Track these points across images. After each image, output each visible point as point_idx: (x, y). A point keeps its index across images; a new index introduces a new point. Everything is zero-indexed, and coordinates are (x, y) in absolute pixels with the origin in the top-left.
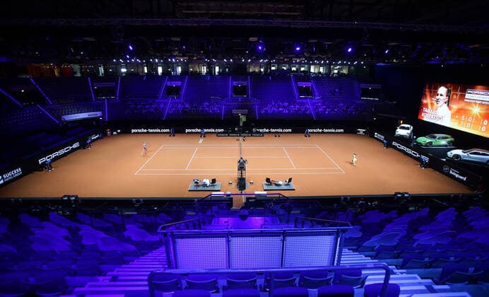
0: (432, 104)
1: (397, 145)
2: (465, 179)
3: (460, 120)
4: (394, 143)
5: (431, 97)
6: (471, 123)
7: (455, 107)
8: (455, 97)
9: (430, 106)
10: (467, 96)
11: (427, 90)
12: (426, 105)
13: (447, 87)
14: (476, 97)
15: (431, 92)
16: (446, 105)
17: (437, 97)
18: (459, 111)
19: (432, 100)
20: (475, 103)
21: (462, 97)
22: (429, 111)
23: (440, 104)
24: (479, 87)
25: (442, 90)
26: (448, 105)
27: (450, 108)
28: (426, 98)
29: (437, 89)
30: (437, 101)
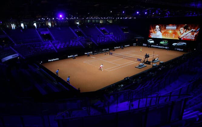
0: (154, 32)
1: (153, 46)
2: (182, 50)
3: (165, 36)
4: (152, 46)
5: (153, 29)
6: (169, 36)
7: (163, 31)
8: (162, 28)
9: (153, 32)
10: (167, 28)
11: (151, 27)
12: (152, 32)
13: (159, 25)
14: (170, 28)
15: (153, 28)
16: (159, 31)
17: (156, 29)
18: (165, 33)
19: (154, 30)
20: (170, 30)
21: (165, 28)
22: (153, 34)
23: (157, 31)
24: (170, 25)
25: (157, 27)
26: (160, 31)
27: (161, 32)
28: (151, 30)
29: (155, 26)
30: (156, 30)
